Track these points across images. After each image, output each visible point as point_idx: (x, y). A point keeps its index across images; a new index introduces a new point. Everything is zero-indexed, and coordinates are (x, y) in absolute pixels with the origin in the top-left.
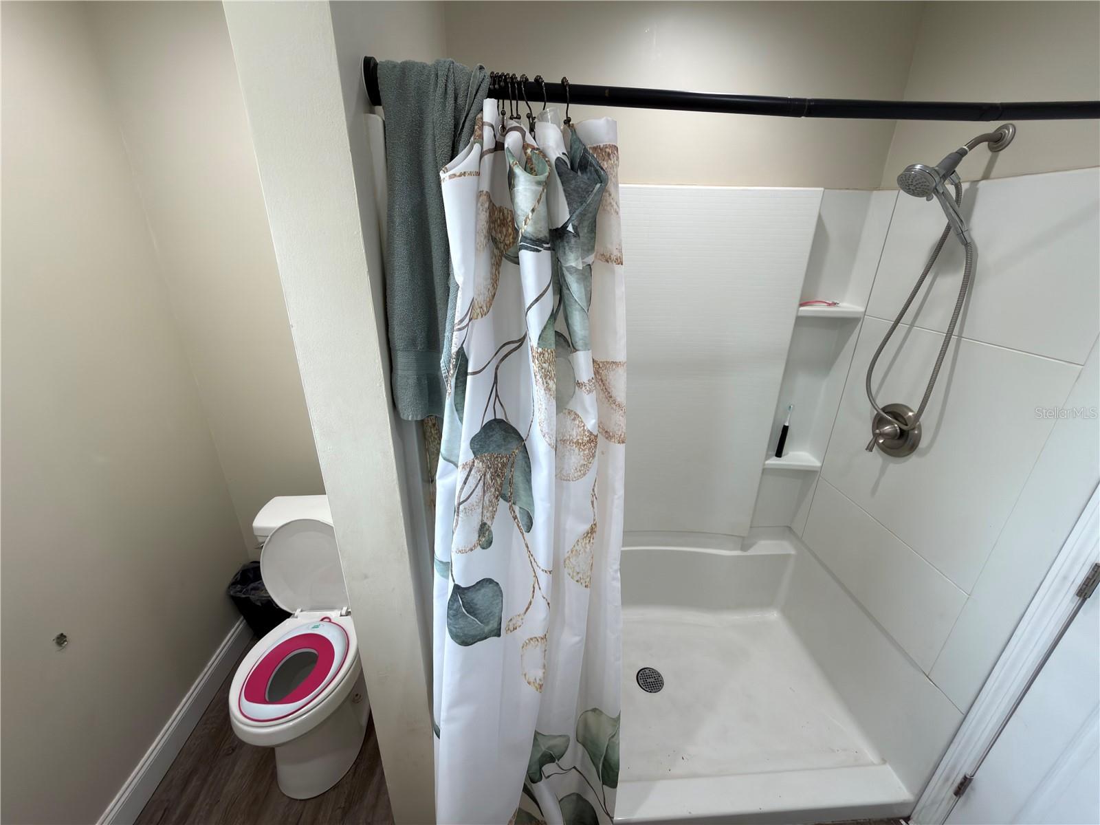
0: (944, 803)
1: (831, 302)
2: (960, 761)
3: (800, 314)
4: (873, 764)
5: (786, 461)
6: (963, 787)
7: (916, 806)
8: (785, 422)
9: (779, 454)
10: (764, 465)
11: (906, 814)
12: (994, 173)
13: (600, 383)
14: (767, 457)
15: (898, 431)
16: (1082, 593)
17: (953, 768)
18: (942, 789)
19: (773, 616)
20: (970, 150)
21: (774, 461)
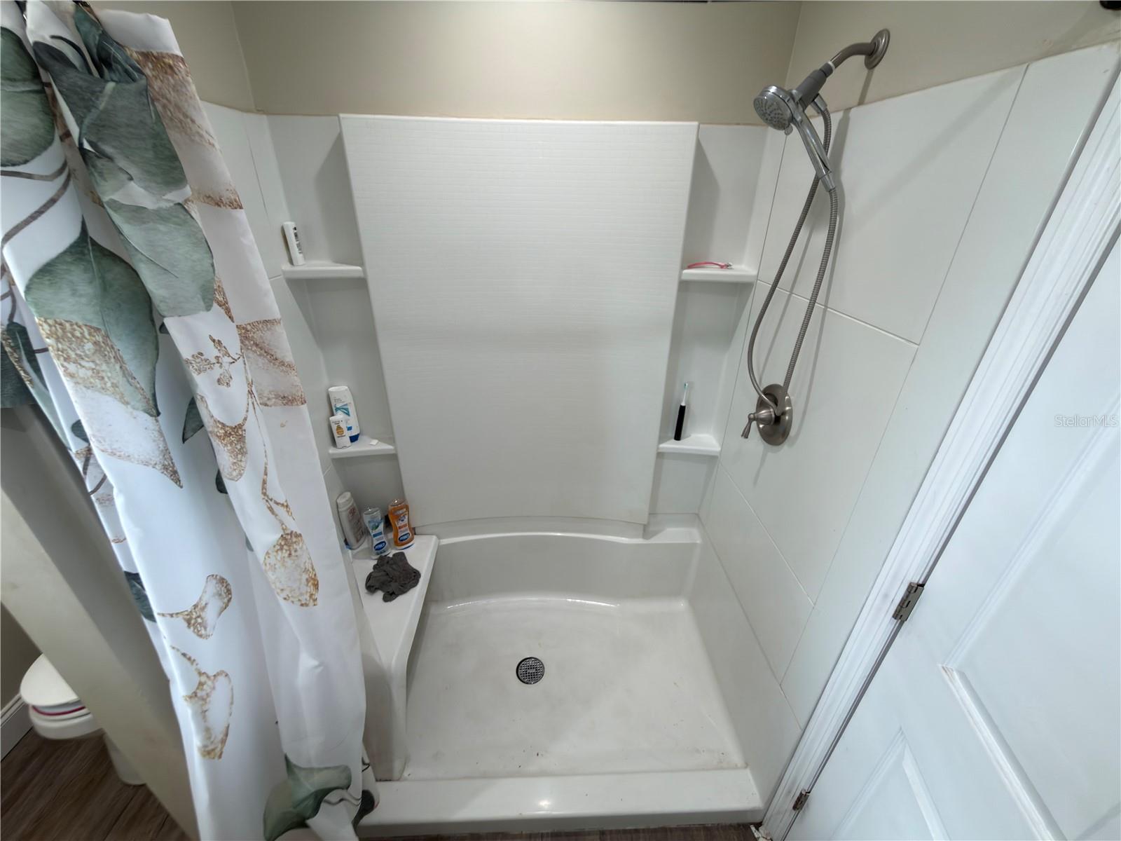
0: (787, 814)
1: (723, 264)
2: (799, 776)
3: (684, 278)
4: (736, 768)
5: (688, 444)
6: (801, 802)
7: (766, 813)
8: (681, 401)
9: (678, 436)
10: (658, 448)
11: (758, 820)
12: (869, 96)
13: (254, 348)
14: (662, 439)
15: (773, 416)
16: (897, 615)
17: (794, 783)
18: (785, 802)
19: (681, 605)
20: (836, 67)
21: (671, 445)
